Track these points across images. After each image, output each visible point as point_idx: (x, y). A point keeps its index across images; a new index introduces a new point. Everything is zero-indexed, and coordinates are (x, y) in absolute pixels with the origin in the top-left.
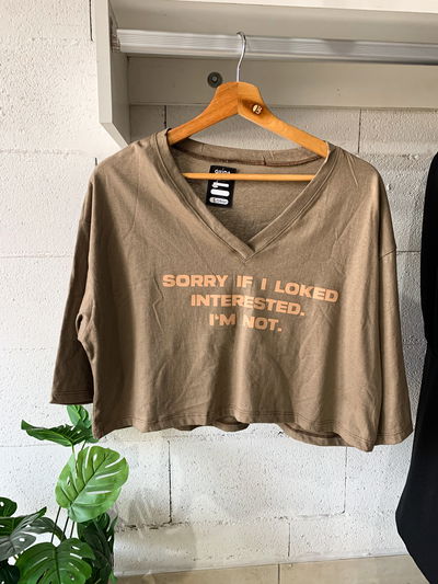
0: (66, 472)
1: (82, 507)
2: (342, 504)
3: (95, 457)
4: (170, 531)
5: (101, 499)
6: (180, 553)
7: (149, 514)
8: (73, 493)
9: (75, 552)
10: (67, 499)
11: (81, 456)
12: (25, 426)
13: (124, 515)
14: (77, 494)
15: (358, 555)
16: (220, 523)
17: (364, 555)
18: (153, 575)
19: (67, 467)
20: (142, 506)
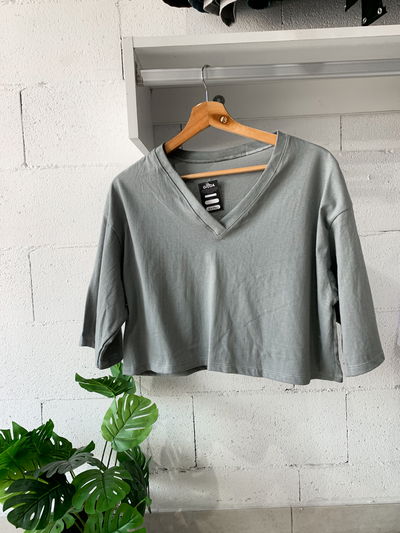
0: (109, 414)
1: (122, 440)
2: (345, 454)
3: (132, 402)
4: (196, 475)
5: (137, 434)
6: (204, 494)
7: (178, 459)
8: (115, 430)
9: (116, 475)
10: (111, 434)
11: (121, 402)
12: (78, 378)
13: (157, 458)
14: (118, 431)
15: (363, 502)
16: (238, 468)
17: (369, 502)
18: (183, 513)
19: (110, 410)
20: (172, 453)
